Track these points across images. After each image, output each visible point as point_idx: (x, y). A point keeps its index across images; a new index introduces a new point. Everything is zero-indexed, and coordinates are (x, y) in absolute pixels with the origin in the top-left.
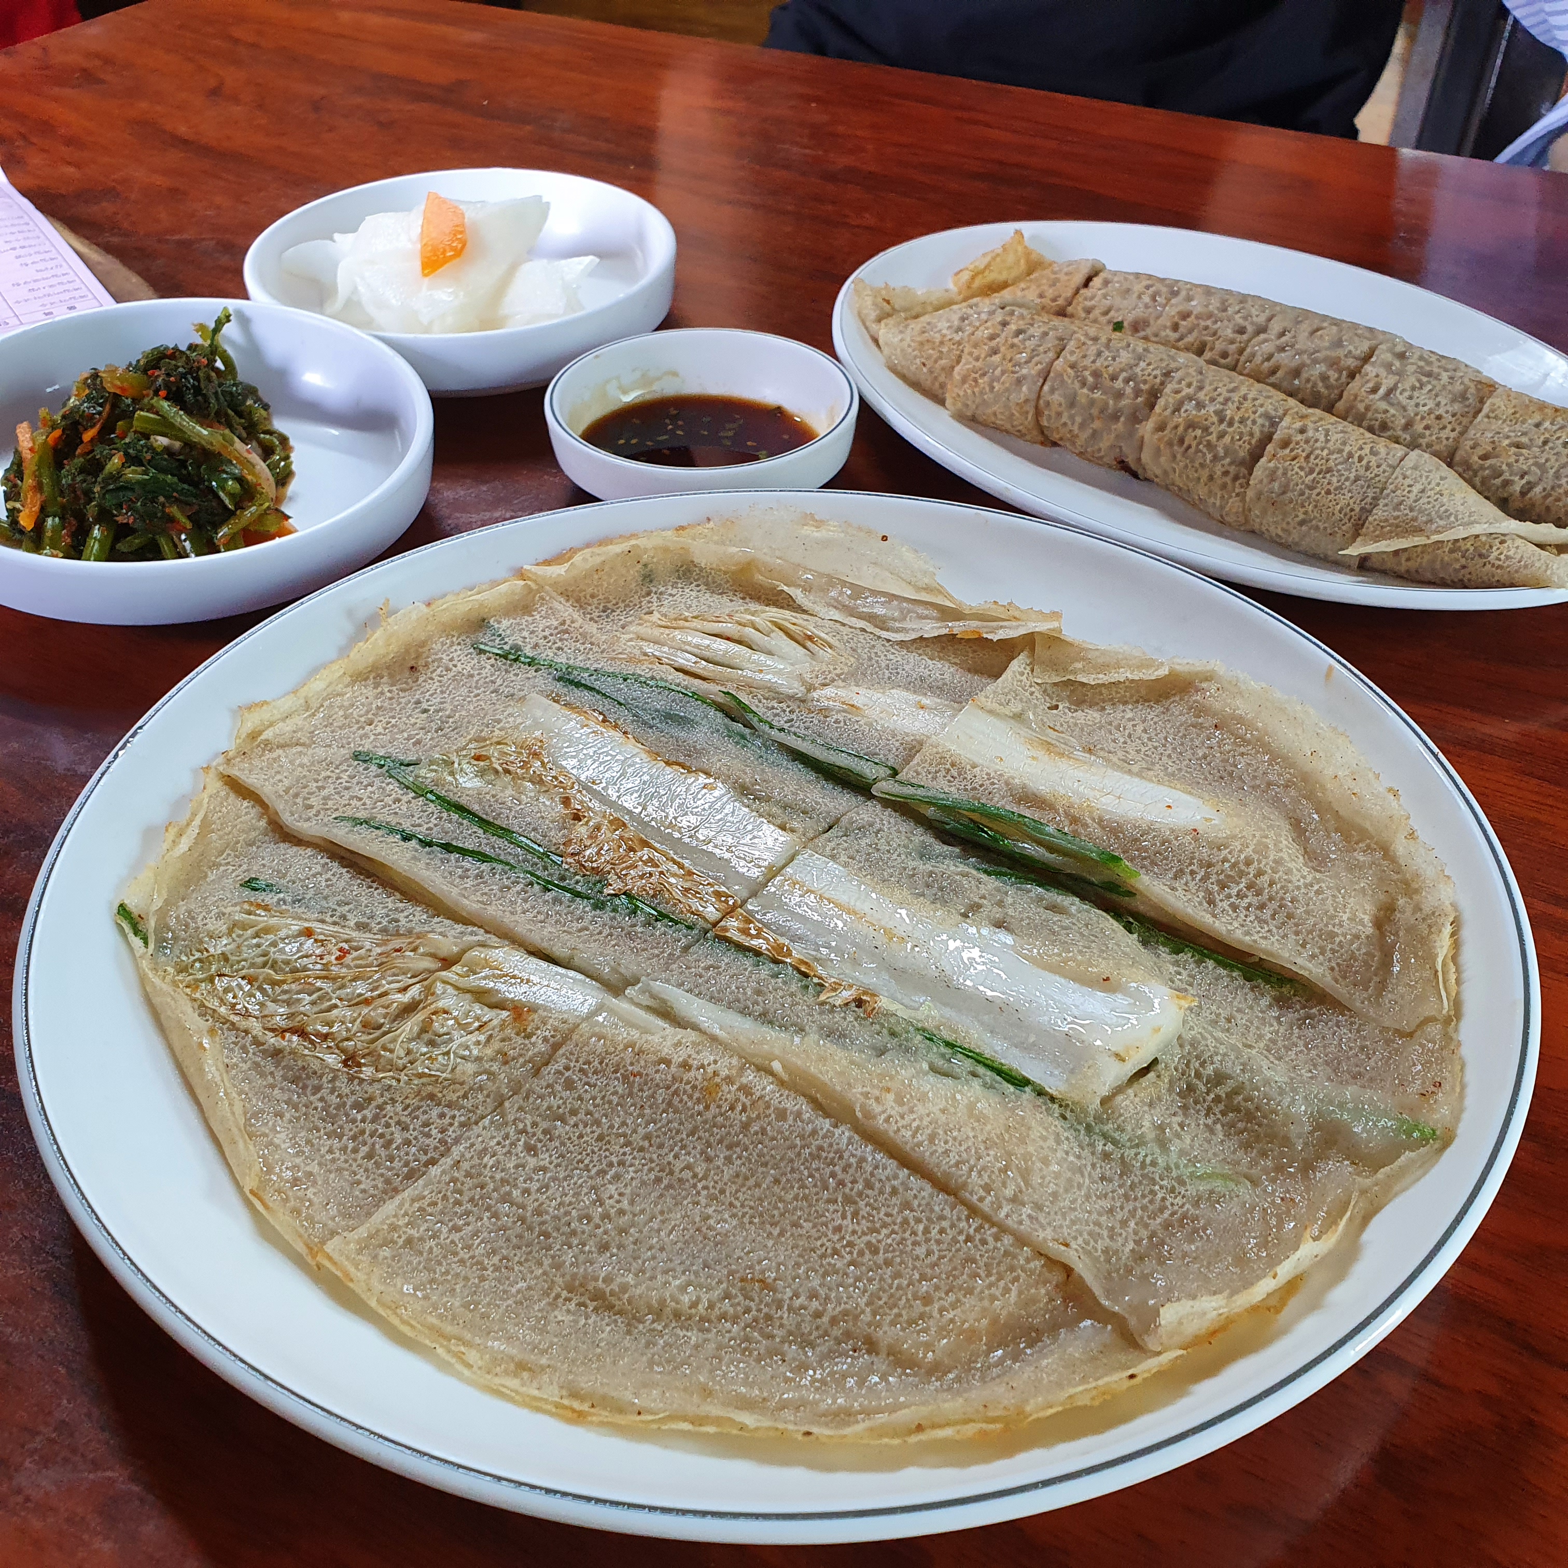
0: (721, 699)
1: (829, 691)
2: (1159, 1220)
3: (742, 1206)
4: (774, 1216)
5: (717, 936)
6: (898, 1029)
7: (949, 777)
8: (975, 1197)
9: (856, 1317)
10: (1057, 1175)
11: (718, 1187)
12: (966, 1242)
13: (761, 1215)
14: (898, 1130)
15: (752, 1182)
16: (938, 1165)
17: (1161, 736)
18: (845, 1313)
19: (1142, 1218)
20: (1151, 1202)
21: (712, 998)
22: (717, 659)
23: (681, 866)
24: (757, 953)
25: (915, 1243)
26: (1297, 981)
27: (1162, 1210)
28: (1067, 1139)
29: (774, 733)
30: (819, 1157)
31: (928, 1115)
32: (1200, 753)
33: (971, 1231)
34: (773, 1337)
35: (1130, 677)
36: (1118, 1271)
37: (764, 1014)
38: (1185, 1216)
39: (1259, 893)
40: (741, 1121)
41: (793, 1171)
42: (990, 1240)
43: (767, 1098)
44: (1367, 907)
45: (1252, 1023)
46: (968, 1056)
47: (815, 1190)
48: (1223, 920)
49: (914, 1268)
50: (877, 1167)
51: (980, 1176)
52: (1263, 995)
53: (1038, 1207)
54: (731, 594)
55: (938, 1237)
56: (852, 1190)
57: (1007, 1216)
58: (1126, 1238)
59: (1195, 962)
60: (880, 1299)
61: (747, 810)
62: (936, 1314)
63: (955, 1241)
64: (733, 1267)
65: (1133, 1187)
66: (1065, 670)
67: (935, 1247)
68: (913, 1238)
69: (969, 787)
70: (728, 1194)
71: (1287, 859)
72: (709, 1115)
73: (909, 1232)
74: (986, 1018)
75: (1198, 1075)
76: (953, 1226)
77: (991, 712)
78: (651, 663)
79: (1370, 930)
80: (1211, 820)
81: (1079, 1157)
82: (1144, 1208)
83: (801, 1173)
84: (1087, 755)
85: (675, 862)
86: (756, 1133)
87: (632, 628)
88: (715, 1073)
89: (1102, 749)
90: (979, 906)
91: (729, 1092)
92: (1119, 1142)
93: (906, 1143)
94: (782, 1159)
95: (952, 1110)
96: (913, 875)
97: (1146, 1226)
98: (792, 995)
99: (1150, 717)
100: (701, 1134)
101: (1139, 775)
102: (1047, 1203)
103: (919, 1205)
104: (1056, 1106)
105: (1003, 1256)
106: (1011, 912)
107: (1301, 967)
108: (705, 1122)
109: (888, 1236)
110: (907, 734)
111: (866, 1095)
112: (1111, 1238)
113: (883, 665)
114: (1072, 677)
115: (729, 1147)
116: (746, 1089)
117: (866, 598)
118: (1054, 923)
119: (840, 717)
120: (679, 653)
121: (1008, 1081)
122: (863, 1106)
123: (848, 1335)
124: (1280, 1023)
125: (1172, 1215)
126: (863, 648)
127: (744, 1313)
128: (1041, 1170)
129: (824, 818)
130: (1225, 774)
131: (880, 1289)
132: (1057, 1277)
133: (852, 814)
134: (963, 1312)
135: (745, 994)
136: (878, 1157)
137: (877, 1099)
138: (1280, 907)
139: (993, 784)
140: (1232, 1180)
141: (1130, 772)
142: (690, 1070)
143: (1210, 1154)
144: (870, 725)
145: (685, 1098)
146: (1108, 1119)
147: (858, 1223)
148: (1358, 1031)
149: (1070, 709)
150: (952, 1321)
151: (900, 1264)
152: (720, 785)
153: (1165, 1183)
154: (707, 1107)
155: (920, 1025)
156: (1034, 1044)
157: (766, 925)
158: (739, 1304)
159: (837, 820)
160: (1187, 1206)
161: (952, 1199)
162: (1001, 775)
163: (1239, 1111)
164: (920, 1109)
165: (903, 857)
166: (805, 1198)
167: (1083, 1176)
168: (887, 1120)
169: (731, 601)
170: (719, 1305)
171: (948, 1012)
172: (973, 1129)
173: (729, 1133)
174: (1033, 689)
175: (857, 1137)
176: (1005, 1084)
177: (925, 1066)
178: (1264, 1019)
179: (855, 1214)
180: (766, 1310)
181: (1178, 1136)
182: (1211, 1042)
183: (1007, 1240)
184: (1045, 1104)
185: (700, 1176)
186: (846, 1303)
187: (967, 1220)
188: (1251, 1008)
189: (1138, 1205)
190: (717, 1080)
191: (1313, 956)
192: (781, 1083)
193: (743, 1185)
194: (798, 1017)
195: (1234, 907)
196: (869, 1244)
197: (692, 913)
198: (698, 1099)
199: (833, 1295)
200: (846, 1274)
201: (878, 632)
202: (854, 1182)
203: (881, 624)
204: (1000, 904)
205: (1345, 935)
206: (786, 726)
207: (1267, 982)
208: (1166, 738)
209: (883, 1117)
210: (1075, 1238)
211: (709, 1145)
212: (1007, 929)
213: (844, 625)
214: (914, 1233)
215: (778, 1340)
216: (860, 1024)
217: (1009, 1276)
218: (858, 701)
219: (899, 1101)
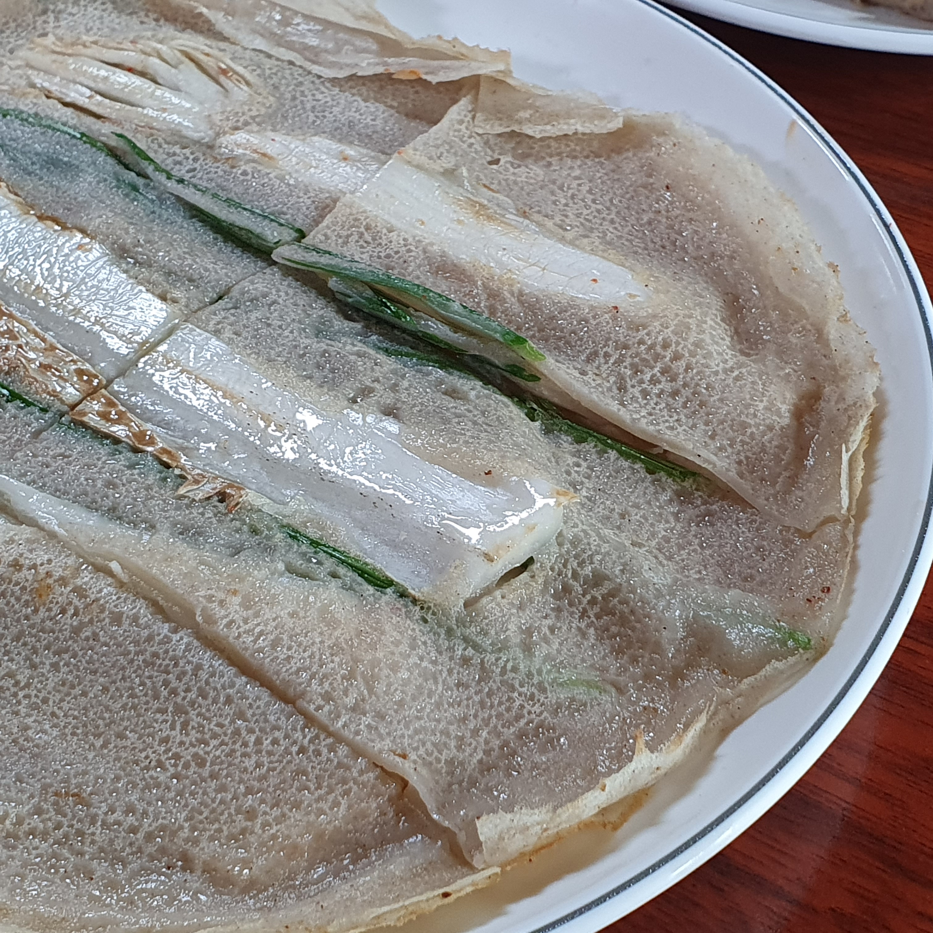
0: (113, 142)
1: (241, 136)
2: (512, 730)
3: (65, 716)
4: (98, 727)
5: (73, 421)
6: (260, 526)
7: (361, 242)
8: (312, 707)
9: (174, 834)
10: (406, 683)
11: (41, 695)
12: (298, 754)
13: (85, 726)
14: (239, 635)
15: (77, 691)
16: (278, 673)
17: (607, 198)
18: (163, 828)
19: (496, 727)
20: (508, 710)
21: (57, 490)
22: (114, 93)
23: (44, 340)
24: (116, 441)
25: (244, 755)
26: (699, 475)
27: (518, 718)
28: (425, 643)
29: (171, 185)
30: (153, 664)
31: (274, 620)
32: (645, 219)
33: (306, 741)
34: (82, 854)
35: (580, 129)
36: (460, 783)
37: (113, 509)
38: (541, 725)
39: (673, 379)
40: (71, 625)
41: (124, 678)
42: (325, 751)
43: (102, 602)
44: (788, 396)
45: (646, 520)
46: (332, 556)
47: (144, 699)
48: (631, 407)
49: (241, 781)
50: (213, 675)
51: (321, 684)
52: (664, 490)
53: (381, 716)
54: (142, 14)
55: (270, 748)
56: (184, 698)
57: (343, 727)
58: (476, 748)
59: (598, 452)
60: (201, 813)
61: (124, 276)
62: (258, 829)
63: (287, 751)
64: (48, 781)
65: (490, 694)
66: (510, 117)
67: (265, 760)
68: (243, 750)
69: (383, 255)
70: (51, 703)
71: (708, 341)
72: (37, 619)
73: (240, 743)
74: (358, 513)
75: (575, 575)
76: (287, 736)
77: (419, 167)
78: (36, 97)
79: (786, 421)
80: (635, 296)
81: (434, 663)
82: (499, 716)
83: (132, 681)
84: (521, 220)
85: (37, 335)
86: (87, 639)
87: (21, 53)
88: (48, 574)
89: (539, 212)
90: (371, 390)
91: (61, 594)
92: (481, 647)
93: (246, 649)
94: (113, 666)
95: (302, 614)
96: (304, 355)
97: (499, 735)
98: (149, 488)
99: (598, 175)
100: (28, 639)
101: (572, 243)
102: (391, 712)
103: (254, 715)
104: (418, 608)
105: (336, 768)
106: (403, 396)
107: (706, 461)
108: (32, 626)
109: (216, 748)
110: (321, 191)
111: (210, 598)
112: (459, 748)
113: (308, 106)
114: (516, 128)
115: (58, 653)
116: (80, 592)
117: (298, 24)
118: (448, 410)
119: (248, 168)
120: (72, 85)
121: (369, 582)
122: (204, 610)
123: (163, 851)
124: (677, 519)
125: (527, 724)
126: (288, 85)
127: (55, 829)
128: (388, 677)
129: (213, 287)
130: (667, 244)
131: (201, 804)
132: (392, 788)
133: (245, 283)
134: (288, 827)
135: (94, 486)
136: (216, 664)
137: (222, 603)
138: (694, 394)
139: (409, 251)
140: (597, 688)
141: (562, 240)
142: (20, 570)
143: (578, 660)
144: (282, 179)
145: (13, 600)
146: (471, 622)
147: (187, 735)
148: (758, 529)
149: (512, 164)
150: (274, 837)
151: (227, 776)
152: (97, 246)
153: (524, 690)
154: (36, 611)
155: (285, 521)
156: (404, 542)
157: (131, 410)
158: (50, 819)
159: (228, 291)
160: (545, 714)
161: (289, 708)
162: (419, 241)
163: (614, 615)
164: (268, 614)
165: (296, 333)
166: (134, 707)
167: (436, 682)
168: (229, 625)
169: (142, 23)
170: (27, 821)
171: (320, 508)
172: (321, 634)
173: (57, 638)
174: (472, 140)
175: (196, 643)
176: (366, 586)
177: (281, 566)
178: (660, 515)
179: (185, 725)
180: (78, 826)
181: (546, 640)
182: (594, 540)
183: (343, 750)
184: (406, 606)
185: (22, 684)
186: (164, 818)
187: (303, 730)
188: (649, 503)
189: (494, 713)
190: (50, 581)
191: (721, 449)
192: (121, 585)
193: (68, 694)
194: (150, 512)
195: (645, 393)
196: (195, 756)
197: (48, 393)
198: (27, 602)
199: (152, 809)
200: (168, 788)
201: (308, 65)
202: (187, 690)
203: (312, 57)
204: (394, 388)
205: (757, 425)
206: (187, 177)
207: (670, 475)
208: (611, 201)
209: (225, 621)
210: (416, 749)
211: (35, 651)
212: (396, 417)
213: (269, 56)
214: (245, 744)
215: (87, 857)
216: (219, 521)
217: (340, 789)
218: (270, 149)
219: (246, 604)
